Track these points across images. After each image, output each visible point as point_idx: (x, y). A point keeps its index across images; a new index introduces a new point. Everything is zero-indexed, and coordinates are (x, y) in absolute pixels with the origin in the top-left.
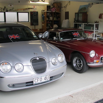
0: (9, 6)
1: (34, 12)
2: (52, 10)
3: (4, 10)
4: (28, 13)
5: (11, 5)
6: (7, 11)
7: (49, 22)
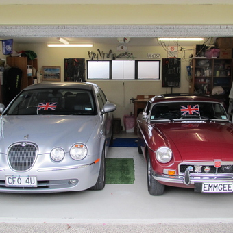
0: (119, 48)
1: (171, 59)
2: (208, 54)
3: (108, 57)
4: (160, 61)
5: (122, 48)
6: (114, 59)
7: (205, 81)
